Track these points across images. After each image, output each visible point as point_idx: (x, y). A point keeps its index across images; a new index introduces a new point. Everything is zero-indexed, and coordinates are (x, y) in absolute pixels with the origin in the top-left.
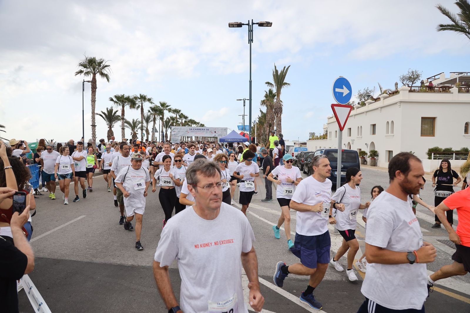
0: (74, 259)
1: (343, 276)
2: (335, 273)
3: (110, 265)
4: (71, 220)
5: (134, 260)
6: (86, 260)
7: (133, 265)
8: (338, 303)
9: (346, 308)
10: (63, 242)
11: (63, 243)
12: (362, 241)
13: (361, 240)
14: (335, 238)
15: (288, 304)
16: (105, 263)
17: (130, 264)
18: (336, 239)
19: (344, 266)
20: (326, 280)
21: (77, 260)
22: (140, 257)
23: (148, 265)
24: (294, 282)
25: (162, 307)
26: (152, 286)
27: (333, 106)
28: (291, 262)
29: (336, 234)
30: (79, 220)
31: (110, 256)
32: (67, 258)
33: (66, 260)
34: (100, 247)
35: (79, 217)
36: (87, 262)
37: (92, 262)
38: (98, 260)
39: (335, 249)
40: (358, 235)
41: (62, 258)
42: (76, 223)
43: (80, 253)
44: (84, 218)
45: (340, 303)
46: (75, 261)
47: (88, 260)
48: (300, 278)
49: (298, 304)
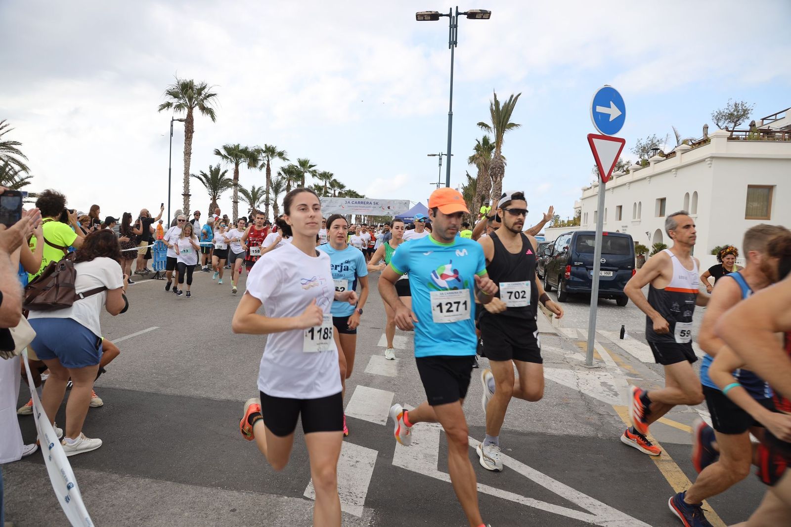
0: (129, 388)
1: (598, 429)
2: (584, 425)
3: (190, 398)
4: (134, 333)
5: (230, 393)
6: (148, 390)
7: (228, 400)
9: (603, 479)
10: (115, 363)
11: (115, 365)
12: (634, 379)
13: (632, 377)
14: (587, 372)
16: (181, 396)
17: (223, 397)
18: (587, 374)
19: (600, 414)
20: (568, 435)
21: (134, 389)
22: (243, 388)
24: (509, 436)
27: (590, 137)
29: (587, 367)
30: (147, 333)
31: (190, 385)
32: (117, 386)
34: (176, 372)
35: (147, 328)
36: (148, 394)
37: (159, 393)
38: (168, 391)
39: (585, 389)
40: (627, 369)
41: (108, 386)
42: (140, 336)
43: (140, 379)
44: (156, 330)
45: (591, 470)
46: (129, 390)
47: (152, 391)
48: (520, 429)
49: (515, 470)
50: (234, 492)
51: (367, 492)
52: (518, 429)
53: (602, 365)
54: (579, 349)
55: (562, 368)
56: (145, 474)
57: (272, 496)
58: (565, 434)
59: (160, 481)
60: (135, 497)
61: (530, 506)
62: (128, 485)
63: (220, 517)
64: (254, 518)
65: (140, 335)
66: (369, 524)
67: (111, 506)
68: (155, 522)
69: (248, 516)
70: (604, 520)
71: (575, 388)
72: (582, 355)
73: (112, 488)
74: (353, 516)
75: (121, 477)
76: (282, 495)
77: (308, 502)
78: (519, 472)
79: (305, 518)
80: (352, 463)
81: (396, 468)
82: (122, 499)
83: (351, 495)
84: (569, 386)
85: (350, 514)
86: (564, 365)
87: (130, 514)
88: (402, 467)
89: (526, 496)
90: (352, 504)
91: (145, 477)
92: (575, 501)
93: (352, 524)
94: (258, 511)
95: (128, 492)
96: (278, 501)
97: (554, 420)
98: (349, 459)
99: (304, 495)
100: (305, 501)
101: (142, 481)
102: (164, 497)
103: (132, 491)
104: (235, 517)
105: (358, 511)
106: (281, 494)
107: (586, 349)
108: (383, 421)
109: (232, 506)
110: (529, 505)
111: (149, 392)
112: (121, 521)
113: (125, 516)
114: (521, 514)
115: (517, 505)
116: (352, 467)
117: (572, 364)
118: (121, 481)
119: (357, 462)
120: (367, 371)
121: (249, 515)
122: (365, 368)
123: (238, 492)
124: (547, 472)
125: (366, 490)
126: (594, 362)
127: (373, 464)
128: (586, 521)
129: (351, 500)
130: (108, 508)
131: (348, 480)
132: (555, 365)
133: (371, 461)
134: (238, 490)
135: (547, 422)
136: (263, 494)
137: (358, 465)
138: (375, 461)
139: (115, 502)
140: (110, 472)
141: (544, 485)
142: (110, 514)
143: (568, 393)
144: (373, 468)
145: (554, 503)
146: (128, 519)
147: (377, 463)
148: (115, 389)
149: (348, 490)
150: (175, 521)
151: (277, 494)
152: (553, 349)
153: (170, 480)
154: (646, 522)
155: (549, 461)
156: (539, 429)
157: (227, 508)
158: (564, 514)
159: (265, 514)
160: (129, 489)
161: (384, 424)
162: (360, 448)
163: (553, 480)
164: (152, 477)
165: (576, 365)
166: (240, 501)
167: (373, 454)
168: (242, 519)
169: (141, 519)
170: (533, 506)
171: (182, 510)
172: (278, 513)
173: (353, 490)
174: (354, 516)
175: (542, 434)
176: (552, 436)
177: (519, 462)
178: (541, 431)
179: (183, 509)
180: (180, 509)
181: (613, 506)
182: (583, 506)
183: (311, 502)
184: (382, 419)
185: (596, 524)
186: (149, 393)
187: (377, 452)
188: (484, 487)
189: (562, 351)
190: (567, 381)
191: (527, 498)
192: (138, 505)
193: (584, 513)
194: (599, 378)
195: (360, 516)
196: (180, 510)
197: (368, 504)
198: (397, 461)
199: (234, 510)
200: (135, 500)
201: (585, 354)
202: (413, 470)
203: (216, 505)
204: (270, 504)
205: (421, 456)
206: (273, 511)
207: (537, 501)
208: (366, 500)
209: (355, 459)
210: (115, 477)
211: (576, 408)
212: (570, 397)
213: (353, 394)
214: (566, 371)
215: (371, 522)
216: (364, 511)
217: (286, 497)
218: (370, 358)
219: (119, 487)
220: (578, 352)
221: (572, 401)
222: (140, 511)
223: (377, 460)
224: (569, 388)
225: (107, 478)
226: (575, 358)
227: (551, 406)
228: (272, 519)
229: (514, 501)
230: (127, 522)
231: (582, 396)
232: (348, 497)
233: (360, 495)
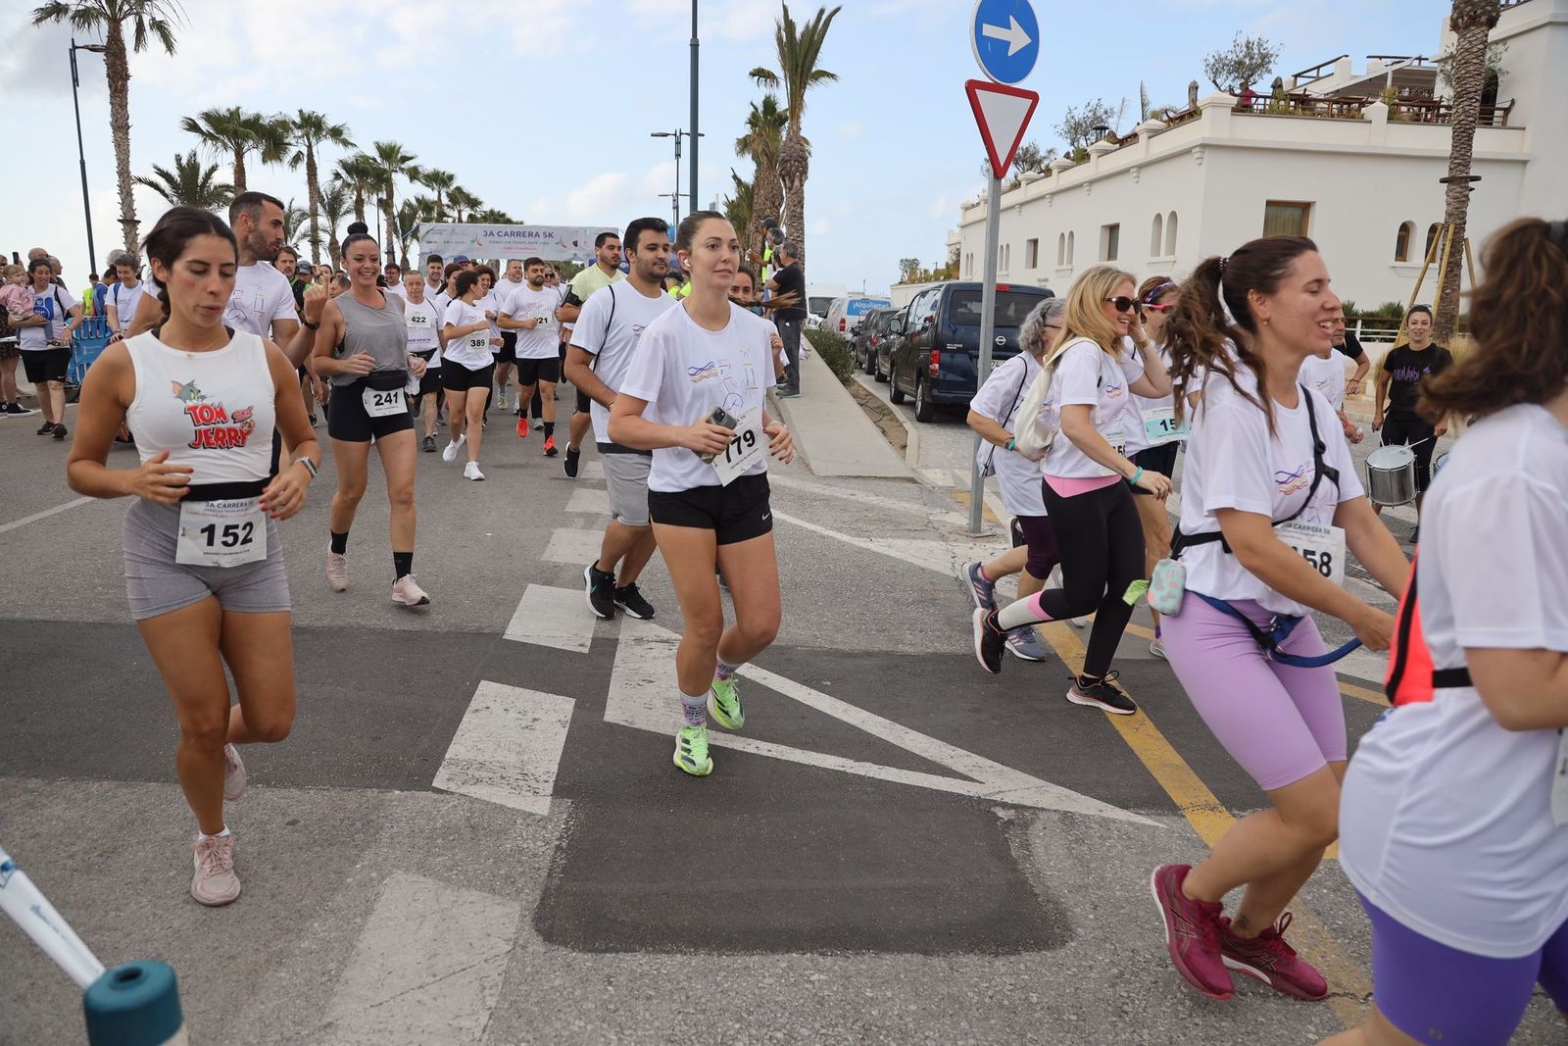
0: (47, 618)
4: (42, 510)
6: (89, 618)
8: (969, 711)
9: (996, 723)
14: (971, 545)
15: (803, 718)
20: (935, 653)
21: (55, 619)
23: (319, 624)
24: (826, 661)
25: (361, 738)
26: (330, 680)
27: (972, 87)
28: (821, 606)
29: (972, 535)
30: (72, 509)
32: (18, 615)
33: (14, 622)
35: (71, 500)
37: (113, 622)
42: (57, 517)
43: (70, 598)
45: (976, 711)
46: (45, 621)
47: (98, 618)
48: (846, 648)
49: (837, 717)
50: (292, 790)
51: (556, 771)
52: (841, 647)
53: (999, 531)
54: (955, 506)
55: (924, 539)
56: (100, 773)
57: (369, 792)
58: (929, 653)
59: (133, 783)
60: (83, 817)
61: (864, 776)
62: (65, 797)
63: (265, 837)
64: (335, 833)
65: (59, 514)
66: (564, 826)
67: (31, 838)
68: (131, 857)
69: (324, 831)
70: (997, 790)
71: (949, 572)
72: (962, 515)
73: (31, 805)
74: (531, 814)
75: (49, 784)
76: (389, 788)
77: (441, 797)
78: (844, 719)
79: (438, 825)
80: (524, 723)
81: (610, 725)
82: (54, 822)
83: (526, 778)
84: (936, 570)
85: (525, 812)
86: (928, 533)
87: (75, 848)
88: (622, 723)
89: (857, 760)
90: (529, 794)
91: (99, 779)
92: (947, 762)
93: (530, 828)
94: (342, 821)
95: (65, 809)
96: (382, 800)
97: (909, 629)
98: (520, 716)
99: (433, 785)
100: (436, 796)
101: (94, 787)
102: (145, 811)
103: (75, 807)
104: (296, 835)
105: (542, 806)
106: (387, 788)
107: (968, 504)
108: (582, 645)
109: (289, 815)
110: (863, 773)
111: (91, 621)
112: (57, 861)
113: (65, 852)
114: (848, 791)
115: (841, 776)
116: (527, 731)
117: (943, 531)
118: (48, 790)
119: (535, 720)
120: (545, 557)
121: (325, 828)
122: (542, 554)
123: (300, 789)
124: (895, 719)
125: (555, 769)
126: (985, 526)
127: (567, 722)
128: (965, 793)
129: (525, 788)
130: (24, 841)
131: (518, 753)
132: (912, 534)
133: (563, 719)
134: (299, 786)
135: (895, 633)
136: (350, 790)
137: (537, 725)
138: (569, 717)
139: (38, 829)
140: (23, 775)
141: (891, 739)
142: (31, 851)
143: (935, 580)
144: (567, 729)
145: (908, 769)
146: (71, 857)
147: (574, 720)
148: (13, 621)
149: (519, 771)
150: (174, 852)
151: (378, 787)
152: (908, 505)
153: (157, 780)
154: (1070, 788)
155: (900, 699)
156: (882, 645)
157: (279, 820)
158: (925, 785)
159: (358, 825)
160: (67, 803)
161: (585, 650)
162: (540, 696)
163: (908, 730)
164: (116, 778)
165: (950, 533)
166: (304, 805)
167: (566, 705)
168: (311, 836)
169: (101, 855)
170: (871, 775)
171: (186, 831)
172: (383, 820)
173: (530, 769)
174: (533, 814)
175: (887, 653)
176: (905, 656)
177: (844, 703)
178: (884, 648)
179: (188, 828)
180: (181, 829)
181: (1015, 767)
182: (960, 769)
183: (447, 796)
184: (580, 642)
185: (983, 797)
186: (90, 623)
187: (573, 701)
188: (780, 749)
189: (925, 509)
190: (934, 561)
191: (858, 764)
192: (90, 829)
193: (961, 781)
194: (992, 554)
195: (545, 813)
196: (181, 833)
197: (559, 791)
198: (611, 715)
199: (294, 823)
200: (83, 822)
201: (967, 514)
202: (644, 727)
203: (257, 815)
204: (365, 806)
205: (659, 703)
206: (373, 817)
207: (877, 766)
208: (555, 785)
209: (530, 716)
210: (32, 783)
211: (949, 607)
212: (939, 587)
213: (520, 599)
214: (932, 543)
215: (566, 823)
216: (553, 804)
217: (397, 792)
218: (551, 533)
219: (44, 801)
220: (953, 510)
221: (942, 596)
222: (96, 840)
223: (573, 714)
224: (937, 572)
225: (17, 787)
226: (949, 521)
227: (903, 605)
228: (372, 831)
229: (836, 768)
230: (70, 862)
231: (960, 586)
232: (521, 783)
233: (545, 778)
